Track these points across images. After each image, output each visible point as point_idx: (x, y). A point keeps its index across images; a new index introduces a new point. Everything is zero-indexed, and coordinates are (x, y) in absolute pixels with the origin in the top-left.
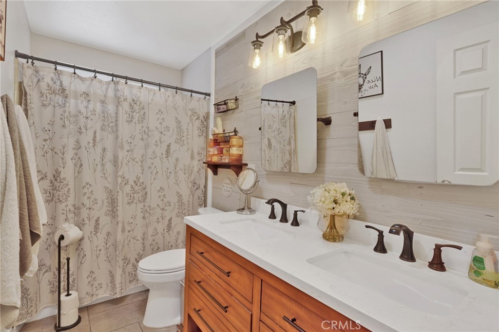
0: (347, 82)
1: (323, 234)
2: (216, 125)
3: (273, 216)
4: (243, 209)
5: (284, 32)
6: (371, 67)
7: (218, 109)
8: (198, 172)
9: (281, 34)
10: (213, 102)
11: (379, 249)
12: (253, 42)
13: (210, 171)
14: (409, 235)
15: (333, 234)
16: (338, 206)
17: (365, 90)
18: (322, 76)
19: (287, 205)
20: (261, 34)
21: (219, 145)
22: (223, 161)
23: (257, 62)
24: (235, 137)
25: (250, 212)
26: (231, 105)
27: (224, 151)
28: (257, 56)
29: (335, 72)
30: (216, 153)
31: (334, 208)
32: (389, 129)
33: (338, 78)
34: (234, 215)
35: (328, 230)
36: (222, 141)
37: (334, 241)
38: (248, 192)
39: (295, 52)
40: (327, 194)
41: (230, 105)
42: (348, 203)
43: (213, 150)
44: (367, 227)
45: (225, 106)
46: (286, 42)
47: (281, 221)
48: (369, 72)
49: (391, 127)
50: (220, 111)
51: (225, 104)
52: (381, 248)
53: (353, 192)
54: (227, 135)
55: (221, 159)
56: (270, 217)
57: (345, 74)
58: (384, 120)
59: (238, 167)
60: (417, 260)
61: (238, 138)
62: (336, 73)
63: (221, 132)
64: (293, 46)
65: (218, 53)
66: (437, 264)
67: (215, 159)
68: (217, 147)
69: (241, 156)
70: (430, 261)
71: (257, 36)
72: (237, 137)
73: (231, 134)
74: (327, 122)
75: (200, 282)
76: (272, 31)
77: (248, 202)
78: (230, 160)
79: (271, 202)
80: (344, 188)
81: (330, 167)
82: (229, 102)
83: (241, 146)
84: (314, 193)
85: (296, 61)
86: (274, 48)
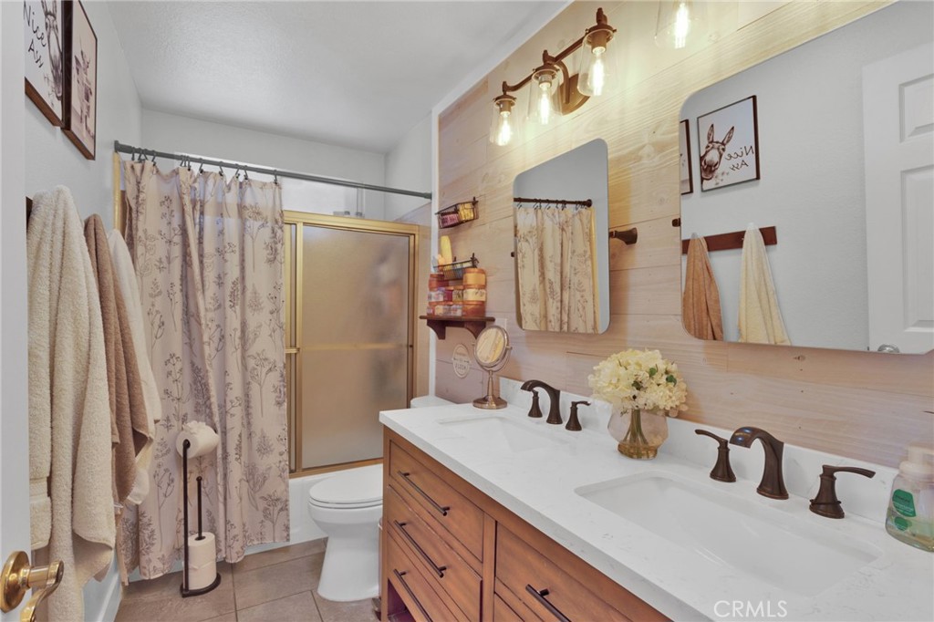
0: (665, 162)
1: (619, 446)
2: (440, 252)
3: (535, 412)
4: (484, 400)
5: (550, 77)
6: (733, 128)
7: (444, 221)
9: (545, 81)
10: (436, 208)
11: (720, 473)
12: (497, 99)
13: (432, 333)
14: (774, 450)
15: (636, 445)
16: (642, 393)
17: (723, 174)
18: (620, 153)
19: (559, 392)
20: (511, 83)
21: (448, 286)
22: (452, 314)
23: (504, 134)
24: (472, 270)
25: (497, 405)
26: (466, 213)
27: (454, 297)
28: (506, 122)
29: (641, 145)
30: (441, 299)
31: (635, 397)
32: (771, 247)
33: (649, 156)
34: (468, 409)
35: (628, 438)
36: (449, 279)
37: (639, 456)
38: (494, 369)
39: (571, 111)
40: (622, 371)
41: (462, 213)
42: (662, 387)
43: (438, 295)
44: (699, 432)
45: (454, 216)
46: (553, 98)
47: (549, 421)
48: (730, 138)
49: (776, 243)
50: (446, 224)
51: (456, 211)
52: (723, 472)
53: (673, 368)
54: (459, 266)
55: (450, 310)
56: (531, 414)
57: (660, 147)
58: (761, 230)
59: (478, 322)
60: (790, 495)
61: (478, 272)
62: (644, 146)
63: (450, 261)
64: (568, 101)
65: (444, 120)
66: (827, 504)
67: (440, 311)
68: (444, 289)
69: (482, 304)
70: (814, 498)
71: (505, 88)
72: (476, 270)
73: (465, 265)
74: (630, 238)
75: (404, 524)
76: (529, 79)
77: (495, 388)
78: (463, 311)
79: (529, 386)
80: (655, 359)
81: (634, 322)
82: (460, 207)
83: (484, 287)
84: (599, 370)
85: (572, 130)
86: (531, 107)
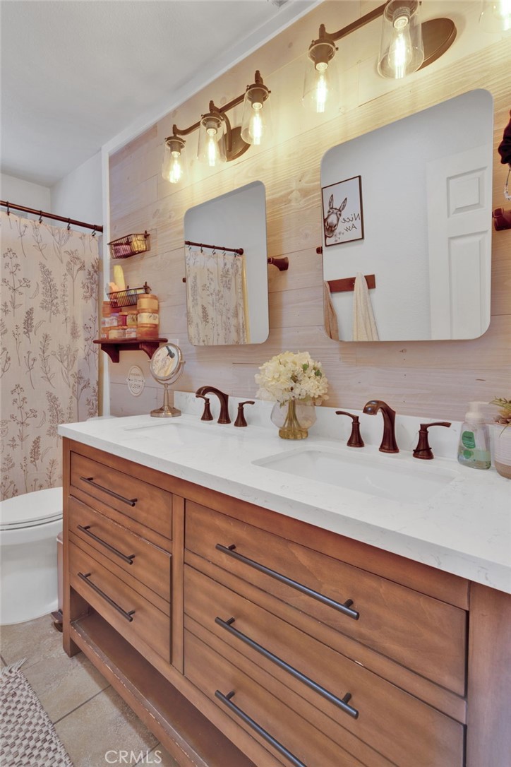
0: (309, 205)
1: (280, 431)
2: (113, 279)
3: (207, 416)
4: (162, 409)
5: (216, 125)
6: (346, 199)
7: (117, 251)
8: (85, 359)
9: (211, 128)
10: (107, 236)
11: (353, 441)
12: (168, 139)
13: (106, 356)
14: (389, 416)
15: (293, 430)
16: (298, 384)
17: (340, 234)
18: (274, 196)
19: (227, 396)
20: (181, 127)
21: (121, 311)
22: (127, 337)
23: (175, 172)
24: (146, 295)
25: (173, 413)
26: (138, 244)
27: (129, 321)
28: (176, 162)
29: (290, 190)
30: (115, 324)
31: (292, 389)
32: (372, 290)
33: (296, 199)
34: (147, 420)
35: (286, 425)
36: (123, 305)
37: (295, 438)
38: (169, 382)
39: (234, 159)
40: (282, 368)
41: (136, 245)
42: (312, 379)
43: (111, 321)
44: (338, 413)
45: (127, 247)
46: (219, 143)
47: (220, 422)
48: (344, 206)
49: (375, 287)
50: (119, 254)
51: (128, 243)
52: (356, 440)
53: (319, 365)
54: (133, 292)
55: (124, 334)
56: (203, 418)
57: (305, 193)
58: (366, 277)
59: (151, 344)
60: (400, 450)
61: (151, 298)
62: (292, 192)
63: (123, 288)
64: (230, 149)
65: (114, 160)
66: (423, 451)
67: (114, 335)
68: (117, 314)
69: (156, 327)
70: (415, 449)
71: (175, 130)
72: (149, 296)
73: (139, 292)
74: (282, 265)
75: (88, 527)
76: (197, 125)
77: (169, 398)
78: (137, 333)
79: (202, 392)
80: (306, 358)
81: (287, 334)
82: (133, 239)
83: (156, 311)
84: (265, 369)
85: (236, 173)
86: (200, 149)
